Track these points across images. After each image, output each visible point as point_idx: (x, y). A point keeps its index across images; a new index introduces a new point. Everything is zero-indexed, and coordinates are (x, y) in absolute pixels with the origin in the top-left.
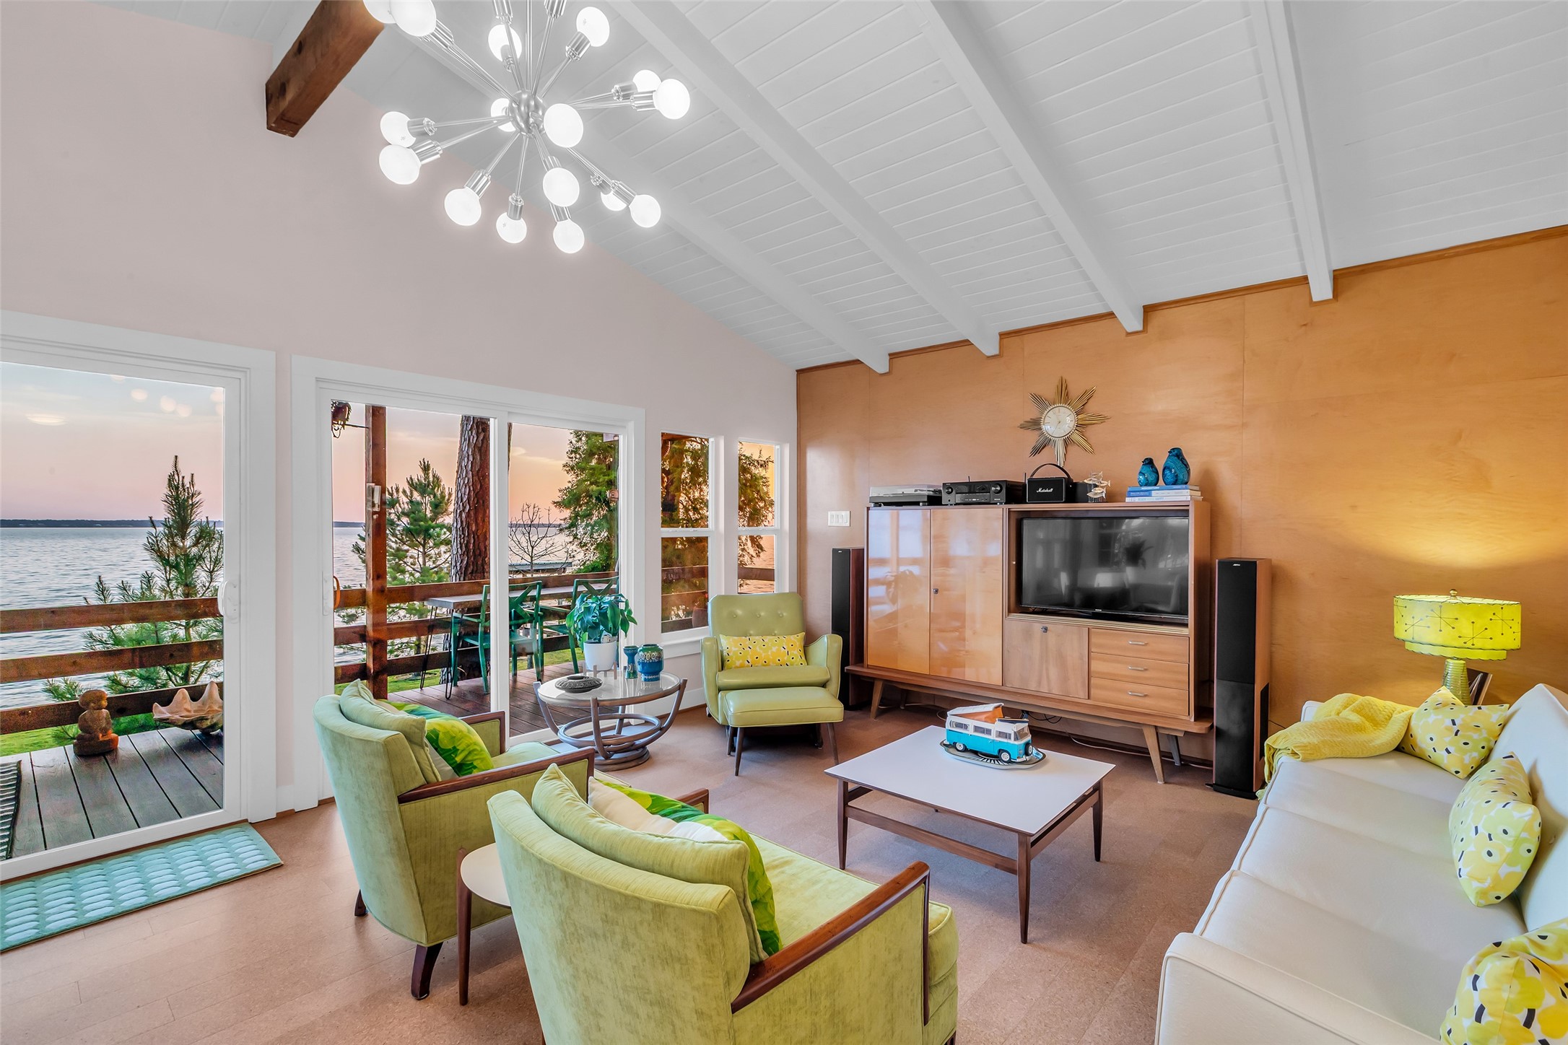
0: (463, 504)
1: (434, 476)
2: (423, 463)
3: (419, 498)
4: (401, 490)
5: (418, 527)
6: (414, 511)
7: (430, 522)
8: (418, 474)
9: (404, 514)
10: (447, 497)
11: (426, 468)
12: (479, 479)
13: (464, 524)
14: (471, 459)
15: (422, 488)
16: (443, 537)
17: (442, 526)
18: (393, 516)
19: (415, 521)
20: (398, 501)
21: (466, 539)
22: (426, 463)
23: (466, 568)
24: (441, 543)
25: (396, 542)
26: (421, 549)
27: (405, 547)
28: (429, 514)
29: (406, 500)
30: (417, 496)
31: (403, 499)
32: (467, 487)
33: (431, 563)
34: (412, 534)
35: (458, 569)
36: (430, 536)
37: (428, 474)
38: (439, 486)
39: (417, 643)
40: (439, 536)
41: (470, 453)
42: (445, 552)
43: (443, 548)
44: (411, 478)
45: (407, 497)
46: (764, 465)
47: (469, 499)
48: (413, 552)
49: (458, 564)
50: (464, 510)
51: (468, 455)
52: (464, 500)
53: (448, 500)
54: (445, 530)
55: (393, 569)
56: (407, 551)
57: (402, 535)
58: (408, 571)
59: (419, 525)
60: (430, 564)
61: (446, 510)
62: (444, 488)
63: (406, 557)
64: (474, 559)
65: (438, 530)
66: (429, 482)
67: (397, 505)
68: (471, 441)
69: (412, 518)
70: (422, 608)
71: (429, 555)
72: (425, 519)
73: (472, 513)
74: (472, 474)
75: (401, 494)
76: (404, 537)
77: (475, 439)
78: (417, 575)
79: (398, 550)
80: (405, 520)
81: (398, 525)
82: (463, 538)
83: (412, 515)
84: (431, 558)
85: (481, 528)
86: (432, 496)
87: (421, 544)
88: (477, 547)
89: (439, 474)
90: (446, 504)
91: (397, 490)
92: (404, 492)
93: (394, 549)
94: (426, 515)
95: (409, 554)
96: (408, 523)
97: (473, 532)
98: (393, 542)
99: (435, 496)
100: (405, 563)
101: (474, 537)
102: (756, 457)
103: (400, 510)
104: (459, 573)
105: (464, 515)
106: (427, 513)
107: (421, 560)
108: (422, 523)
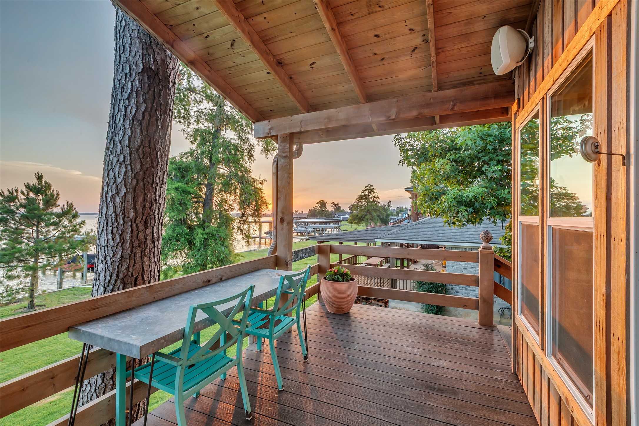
0: (117, 186)
1: (46, 183)
2: (37, 174)
3: (34, 196)
4: (19, 191)
5: (33, 214)
6: (30, 204)
7: (42, 211)
8: (34, 182)
9: (22, 206)
10: (55, 196)
11: (40, 178)
12: (139, 156)
13: (119, 209)
14: (128, 132)
15: (37, 191)
16: (52, 221)
17: (52, 214)
18: (13, 207)
19: (30, 211)
20: (16, 198)
21: (120, 228)
22: (40, 174)
23: (120, 263)
24: (51, 224)
25: (15, 224)
26: (35, 228)
27: (23, 227)
28: (41, 206)
29: (23, 197)
30: (32, 195)
31: (21, 196)
32: (123, 166)
33: (43, 237)
34: (28, 219)
35: (109, 264)
36: (42, 220)
37: (41, 181)
38: (50, 189)
39: (31, 288)
40: (49, 220)
41: (127, 126)
42: (53, 230)
43: (52, 227)
44: (28, 184)
45: (25, 196)
46: (262, 183)
47: (124, 180)
48: (30, 230)
49: (108, 258)
50: (118, 194)
51: (125, 128)
52: (119, 180)
53: (56, 198)
54: (54, 216)
55: (12, 241)
56: (24, 229)
57: (20, 219)
58: (24, 242)
59: (34, 213)
60: (41, 237)
61: (55, 204)
62: (53, 191)
63: (23, 233)
64: (131, 251)
65: (48, 216)
66: (42, 186)
67: (16, 200)
68: (128, 112)
69: (29, 208)
70: (35, 266)
71: (41, 232)
72: (38, 209)
73: (130, 197)
74: (130, 151)
75: (19, 193)
76: (22, 221)
77: (134, 110)
78: (32, 244)
79: (16, 229)
80: (23, 210)
81: (17, 213)
82: (117, 227)
83: (28, 207)
84: (43, 233)
85: (141, 215)
86: (44, 195)
87: (35, 225)
88: (135, 237)
89: (49, 181)
90: (55, 200)
91: (17, 191)
92: (22, 192)
93: (13, 228)
94: (39, 207)
95: (25, 231)
96: (25, 212)
97: (131, 220)
98: (12, 224)
99: (46, 195)
100: (22, 237)
101: (131, 226)
102: (257, 178)
103: (19, 203)
104: (111, 269)
105: (118, 199)
106: (40, 206)
107: (35, 235)
108: (36, 212)
